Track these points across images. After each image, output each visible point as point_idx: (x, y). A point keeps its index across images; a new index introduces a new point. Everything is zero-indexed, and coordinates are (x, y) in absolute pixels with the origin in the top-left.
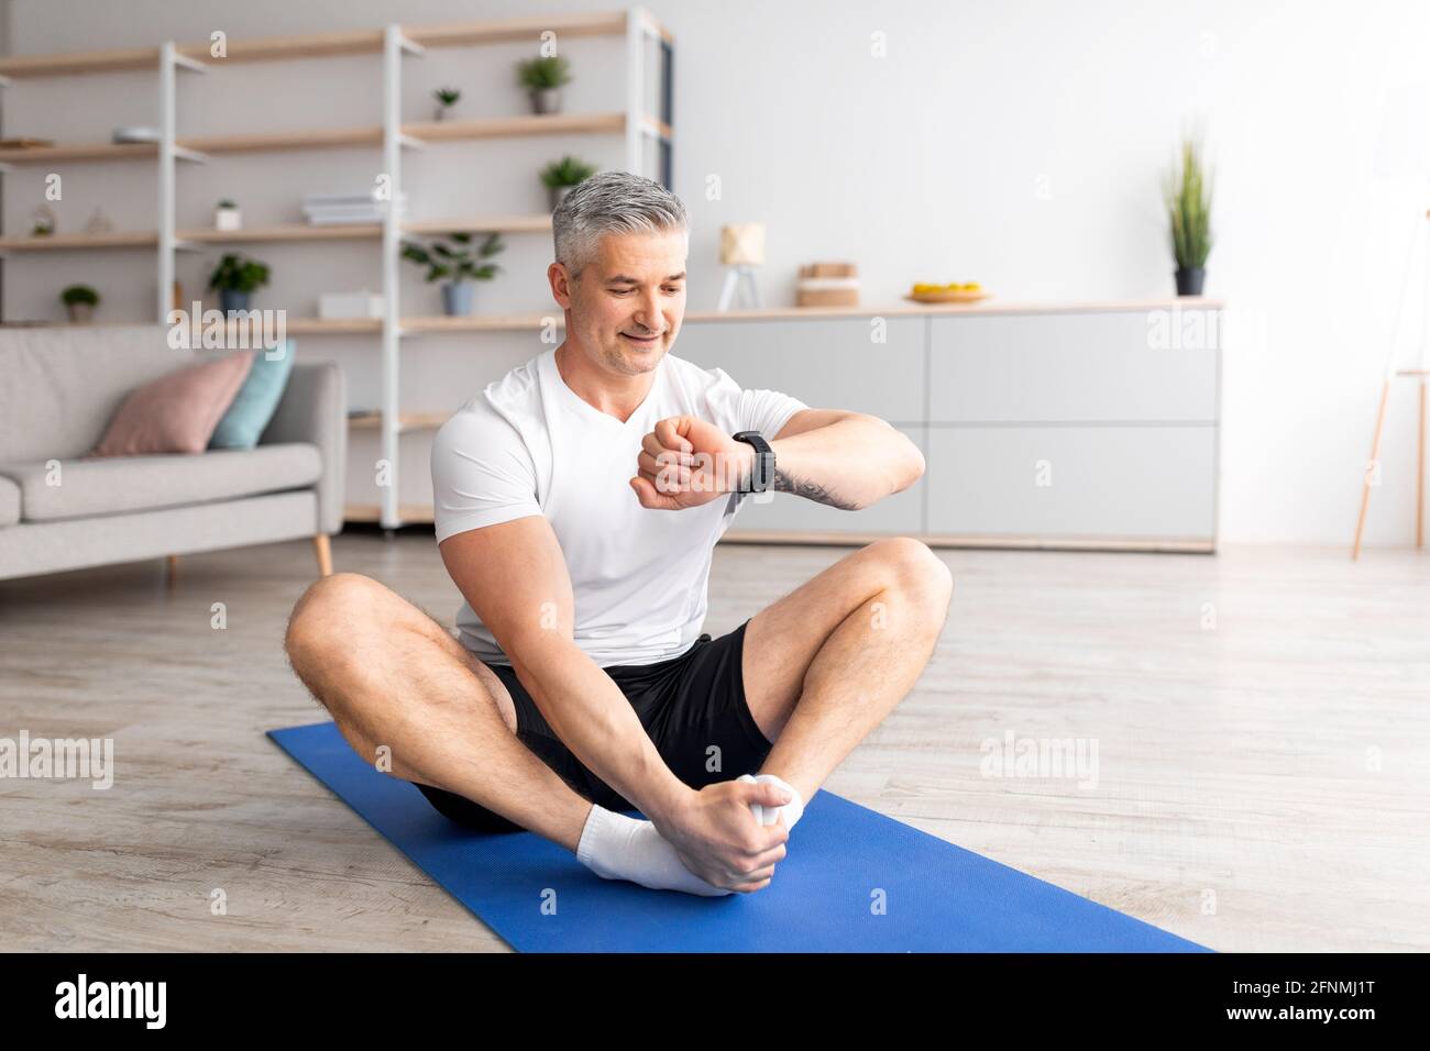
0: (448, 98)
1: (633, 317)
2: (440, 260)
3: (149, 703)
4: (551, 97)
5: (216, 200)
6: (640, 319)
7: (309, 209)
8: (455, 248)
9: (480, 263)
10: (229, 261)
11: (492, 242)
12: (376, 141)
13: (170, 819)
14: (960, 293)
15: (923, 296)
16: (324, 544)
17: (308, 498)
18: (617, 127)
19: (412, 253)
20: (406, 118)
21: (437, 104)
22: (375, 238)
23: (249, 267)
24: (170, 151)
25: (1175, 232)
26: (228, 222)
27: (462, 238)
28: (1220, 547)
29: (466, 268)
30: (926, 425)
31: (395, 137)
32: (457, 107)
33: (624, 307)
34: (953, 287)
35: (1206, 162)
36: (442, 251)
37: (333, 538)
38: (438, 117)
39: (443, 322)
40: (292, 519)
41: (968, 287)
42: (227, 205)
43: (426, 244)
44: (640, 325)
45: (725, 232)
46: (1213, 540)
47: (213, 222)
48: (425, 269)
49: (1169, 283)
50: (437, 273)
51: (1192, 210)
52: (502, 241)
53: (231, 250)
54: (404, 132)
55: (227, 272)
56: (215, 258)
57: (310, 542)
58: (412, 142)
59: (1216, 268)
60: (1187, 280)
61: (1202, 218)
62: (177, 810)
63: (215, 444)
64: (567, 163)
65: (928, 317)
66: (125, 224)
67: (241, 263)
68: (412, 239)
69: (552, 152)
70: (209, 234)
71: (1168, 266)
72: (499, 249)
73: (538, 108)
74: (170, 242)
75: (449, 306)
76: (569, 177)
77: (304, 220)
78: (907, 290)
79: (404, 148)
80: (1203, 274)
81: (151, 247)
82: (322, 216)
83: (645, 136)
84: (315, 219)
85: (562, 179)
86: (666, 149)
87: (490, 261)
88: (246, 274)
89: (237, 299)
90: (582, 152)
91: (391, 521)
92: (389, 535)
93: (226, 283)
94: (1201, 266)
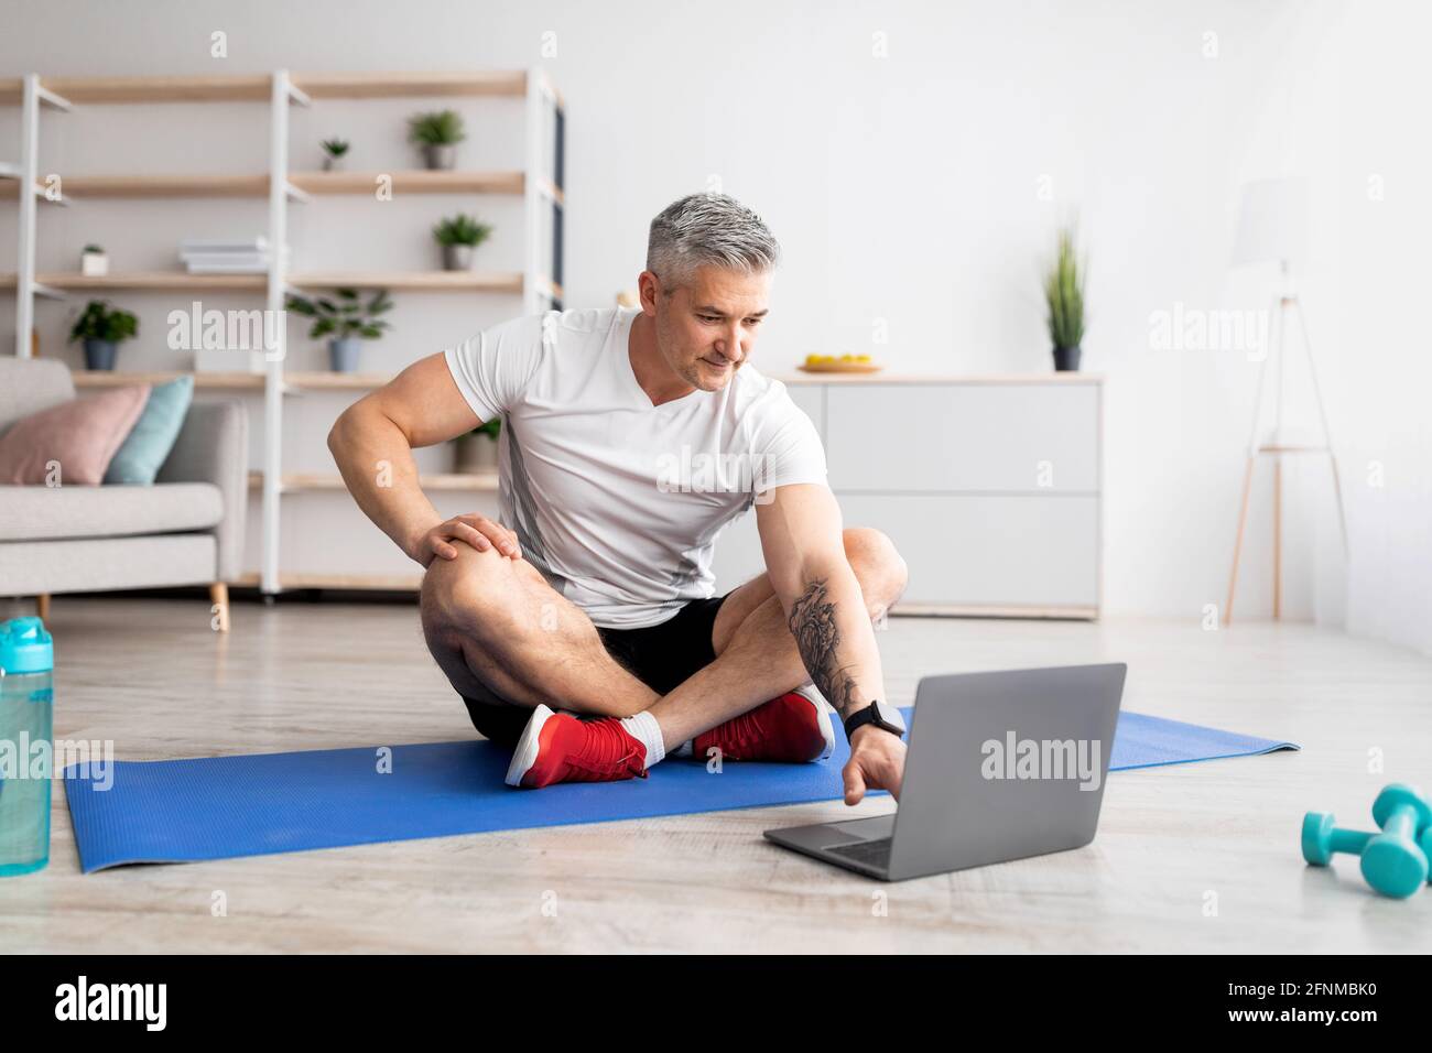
0: (337, 150)
1: (714, 344)
2: (327, 315)
4: (446, 153)
5: (82, 244)
6: (721, 347)
7: (186, 256)
8: (340, 303)
9: (367, 321)
10: (94, 308)
11: (380, 298)
12: (259, 190)
14: (854, 363)
15: (815, 367)
16: (222, 594)
17: (207, 542)
18: (515, 186)
19: (296, 305)
20: (291, 167)
21: (325, 154)
22: (259, 288)
23: (117, 315)
24: (31, 190)
25: (1053, 313)
26: (95, 267)
27: (348, 293)
29: (354, 324)
31: (282, 186)
32: (347, 158)
33: (709, 333)
34: (848, 358)
35: (1080, 247)
36: (327, 306)
38: (327, 167)
39: (329, 378)
40: (191, 563)
41: (861, 358)
42: (93, 250)
43: (312, 298)
44: (718, 353)
47: (79, 266)
48: (309, 323)
49: (1048, 361)
50: (323, 328)
51: (1068, 293)
52: (392, 298)
53: (98, 298)
54: (290, 180)
55: (92, 319)
56: (81, 304)
58: (298, 193)
59: (1090, 347)
60: (1064, 357)
61: (1078, 302)
63: (111, 478)
64: (461, 221)
65: (825, 385)
67: (108, 311)
68: (297, 293)
69: (446, 210)
70: (74, 279)
71: (1047, 346)
72: (388, 307)
73: (432, 163)
74: (29, 287)
75: (335, 362)
76: (464, 234)
77: (182, 267)
78: (801, 361)
79: (290, 199)
80: (1079, 353)
81: (9, 290)
82: (199, 264)
83: (543, 197)
84: (194, 267)
85: (456, 237)
86: (558, 213)
87: (380, 318)
88: (115, 323)
89: (103, 349)
90: (475, 210)
91: (272, 585)
92: (269, 601)
93: (91, 331)
94: (1077, 344)
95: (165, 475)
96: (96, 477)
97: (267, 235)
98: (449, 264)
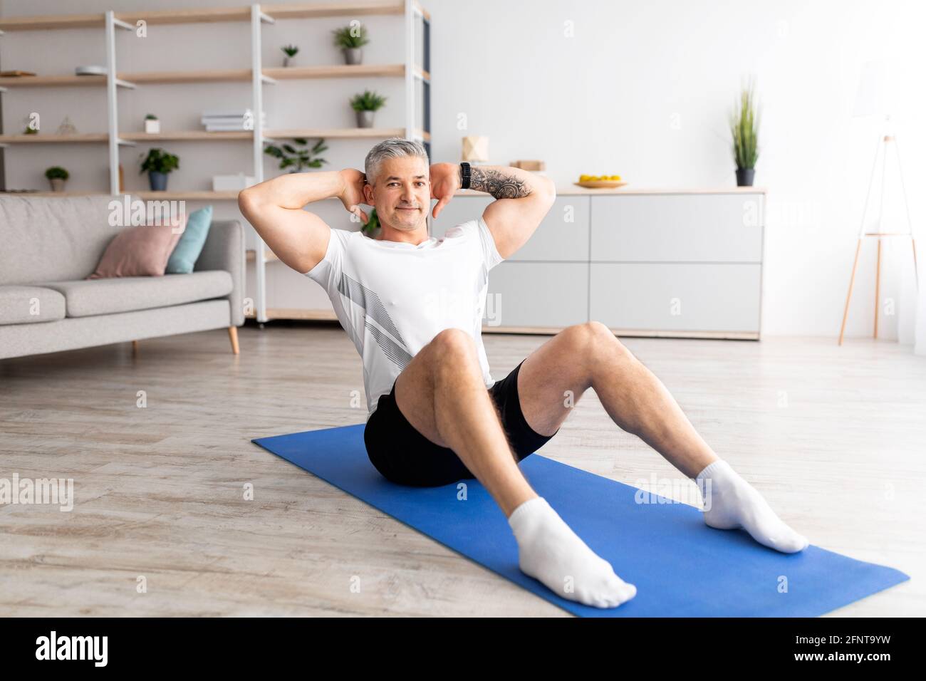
0: (291, 52)
2: (290, 156)
3: (172, 424)
4: (356, 53)
5: (145, 115)
7: (204, 121)
8: (298, 148)
9: (313, 157)
10: (153, 153)
11: (320, 144)
12: (247, 78)
13: (224, 486)
14: (609, 181)
15: (586, 183)
16: (234, 331)
17: (225, 303)
18: (400, 73)
19: (270, 150)
20: (265, 64)
21: (284, 55)
22: (248, 140)
23: (167, 156)
24: (114, 81)
25: (737, 148)
26: (153, 128)
27: (301, 141)
28: (762, 338)
29: (304, 160)
30: (589, 262)
31: (259, 77)
32: (297, 57)
34: (604, 178)
35: (755, 104)
36: (289, 149)
37: (239, 328)
38: (285, 64)
40: (216, 316)
41: (613, 178)
42: (151, 117)
43: (279, 145)
45: (465, 140)
46: (759, 333)
47: (143, 128)
48: (280, 161)
49: (733, 178)
50: (286, 163)
51: (747, 133)
52: (326, 143)
53: (156, 146)
54: (263, 73)
55: (152, 160)
56: (145, 150)
57: (226, 330)
58: (269, 80)
59: (761, 169)
60: (743, 176)
61: (753, 137)
62: (224, 482)
63: (169, 271)
64: (367, 95)
65: (590, 196)
66: (84, 128)
67: (161, 154)
68: (271, 141)
69: (358, 88)
70: (141, 136)
71: (733, 167)
72: (325, 148)
73: (349, 61)
74: (116, 140)
76: (370, 105)
77: (203, 128)
78: (576, 179)
79: (264, 83)
80: (754, 172)
81: (104, 143)
82: (213, 126)
83: (416, 79)
84: (209, 128)
85: (365, 105)
86: (427, 87)
87: (319, 156)
88: (165, 162)
89: (160, 178)
90: (376, 88)
91: (263, 317)
92: (262, 326)
93: (152, 167)
94: (752, 167)
95: (200, 266)
96: (161, 271)
97: (252, 109)
98: (361, 123)
